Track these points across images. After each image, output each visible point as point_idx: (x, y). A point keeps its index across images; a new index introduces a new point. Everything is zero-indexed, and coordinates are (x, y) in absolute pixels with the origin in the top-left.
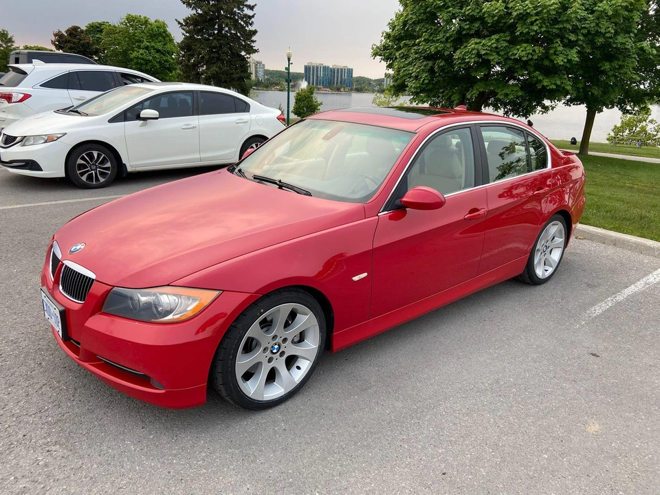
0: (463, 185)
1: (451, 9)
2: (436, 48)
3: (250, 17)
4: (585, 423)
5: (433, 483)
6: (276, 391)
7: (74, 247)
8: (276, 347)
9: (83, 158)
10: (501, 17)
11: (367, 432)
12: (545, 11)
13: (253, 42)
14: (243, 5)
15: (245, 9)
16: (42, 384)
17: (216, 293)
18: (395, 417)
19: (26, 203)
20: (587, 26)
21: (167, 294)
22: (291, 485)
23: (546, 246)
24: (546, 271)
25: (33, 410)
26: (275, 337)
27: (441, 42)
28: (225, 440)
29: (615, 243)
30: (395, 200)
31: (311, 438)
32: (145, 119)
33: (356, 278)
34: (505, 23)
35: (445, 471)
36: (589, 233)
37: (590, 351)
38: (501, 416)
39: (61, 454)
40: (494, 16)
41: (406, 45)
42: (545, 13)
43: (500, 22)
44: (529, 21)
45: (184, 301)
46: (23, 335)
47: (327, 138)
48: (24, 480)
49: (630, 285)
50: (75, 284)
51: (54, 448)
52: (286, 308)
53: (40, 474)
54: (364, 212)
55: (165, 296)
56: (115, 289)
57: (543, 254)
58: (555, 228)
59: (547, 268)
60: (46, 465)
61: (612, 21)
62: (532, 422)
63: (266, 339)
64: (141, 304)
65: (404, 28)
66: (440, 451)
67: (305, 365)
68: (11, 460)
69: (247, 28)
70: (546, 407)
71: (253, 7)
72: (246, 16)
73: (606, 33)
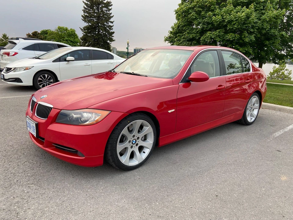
0: (214, 75)
1: (198, 19)
2: (193, 36)
3: (111, 27)
4: (280, 177)
5: (212, 199)
6: (134, 162)
7: (42, 97)
8: (134, 141)
9: (41, 78)
10: (220, 22)
11: (178, 180)
12: (240, 19)
13: (113, 36)
14: (109, 21)
15: (109, 23)
16: (25, 161)
17: (108, 112)
18: (190, 174)
19: (15, 96)
20: (258, 25)
21: (86, 112)
22: (145, 200)
23: (251, 107)
24: (251, 119)
25: (21, 171)
26: (134, 136)
27: (194, 33)
28: (112, 182)
29: (280, 110)
30: (186, 78)
31: (152, 182)
32: (68, 61)
33: (170, 111)
34: (222, 25)
35: (217, 195)
36: (268, 106)
37: (277, 149)
38: (240, 174)
39: (35, 188)
40: (217, 22)
41: (179, 36)
42: (240, 20)
43: (220, 24)
44: (233, 23)
45: (94, 115)
46: (15, 143)
47: (153, 56)
48: (17, 198)
49: (290, 125)
50: (43, 111)
51: (31, 186)
52: (139, 122)
53: (25, 196)
54: (173, 83)
55: (85, 114)
56: (62, 111)
57: (250, 111)
58: (255, 99)
59: (252, 118)
60: (28, 192)
61: (269, 23)
62: (255, 176)
63: (130, 137)
64: (74, 118)
65: (178, 29)
66: (213, 187)
67: (147, 151)
68: (11, 191)
69: (110, 31)
70: (260, 171)
71: (113, 22)
72: (110, 26)
73: (267, 28)
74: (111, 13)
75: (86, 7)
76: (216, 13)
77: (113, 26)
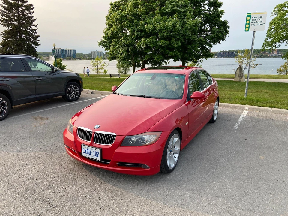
2: (129, 42)
3: (35, 30)
4: (259, 157)
6: (172, 165)
8: (171, 150)
10: (152, 30)
11: (206, 172)
12: (168, 28)
13: (38, 40)
15: (32, 26)
17: (160, 133)
20: (182, 33)
24: (215, 117)
25: (92, 190)
26: (171, 147)
27: (130, 40)
30: (189, 97)
33: (186, 124)
34: (154, 32)
37: (244, 138)
40: (149, 30)
41: (114, 41)
42: (168, 29)
43: (152, 32)
44: (163, 31)
49: (239, 119)
55: (146, 136)
56: (127, 137)
58: (216, 103)
61: (190, 30)
64: (136, 141)
65: (112, 34)
67: (177, 156)
69: (34, 34)
70: (246, 155)
71: (37, 25)
72: (33, 29)
73: (189, 35)
74: (34, 16)
75: (3, 10)
76: (147, 22)
77: (37, 30)
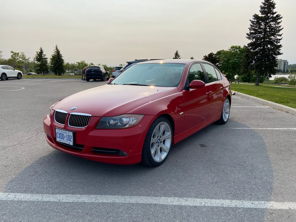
7: (72, 108)
21: (125, 117)
26: (158, 137)
30: (186, 86)
33: (180, 114)
45: (131, 119)
54: (179, 90)
64: (113, 124)
